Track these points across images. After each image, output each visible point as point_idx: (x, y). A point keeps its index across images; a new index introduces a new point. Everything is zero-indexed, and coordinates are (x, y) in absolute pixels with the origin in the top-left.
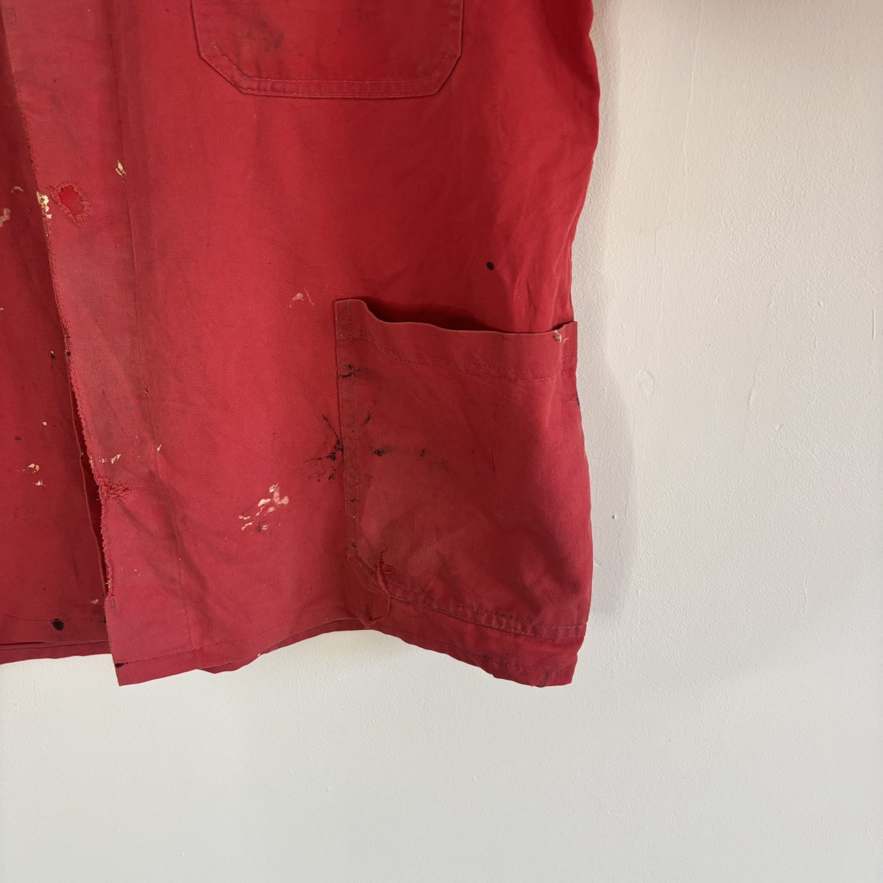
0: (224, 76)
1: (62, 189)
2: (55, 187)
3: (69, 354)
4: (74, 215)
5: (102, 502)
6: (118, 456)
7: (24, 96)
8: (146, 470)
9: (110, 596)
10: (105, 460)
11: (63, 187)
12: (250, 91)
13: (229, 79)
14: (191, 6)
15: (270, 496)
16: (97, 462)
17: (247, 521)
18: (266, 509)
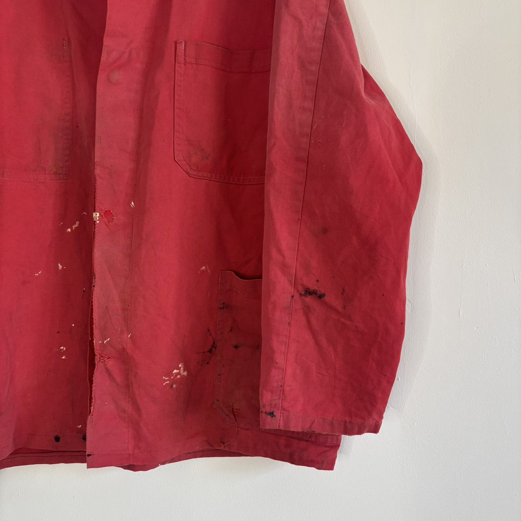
0: (183, 168)
1: (106, 211)
2: (103, 209)
3: (94, 286)
4: (108, 223)
5: (96, 363)
6: (108, 339)
7: (98, 171)
8: (121, 347)
9: (91, 415)
10: (101, 342)
11: (106, 210)
12: (193, 176)
13: (185, 170)
14: (174, 141)
15: (179, 369)
16: (97, 342)
17: (167, 380)
18: (176, 376)
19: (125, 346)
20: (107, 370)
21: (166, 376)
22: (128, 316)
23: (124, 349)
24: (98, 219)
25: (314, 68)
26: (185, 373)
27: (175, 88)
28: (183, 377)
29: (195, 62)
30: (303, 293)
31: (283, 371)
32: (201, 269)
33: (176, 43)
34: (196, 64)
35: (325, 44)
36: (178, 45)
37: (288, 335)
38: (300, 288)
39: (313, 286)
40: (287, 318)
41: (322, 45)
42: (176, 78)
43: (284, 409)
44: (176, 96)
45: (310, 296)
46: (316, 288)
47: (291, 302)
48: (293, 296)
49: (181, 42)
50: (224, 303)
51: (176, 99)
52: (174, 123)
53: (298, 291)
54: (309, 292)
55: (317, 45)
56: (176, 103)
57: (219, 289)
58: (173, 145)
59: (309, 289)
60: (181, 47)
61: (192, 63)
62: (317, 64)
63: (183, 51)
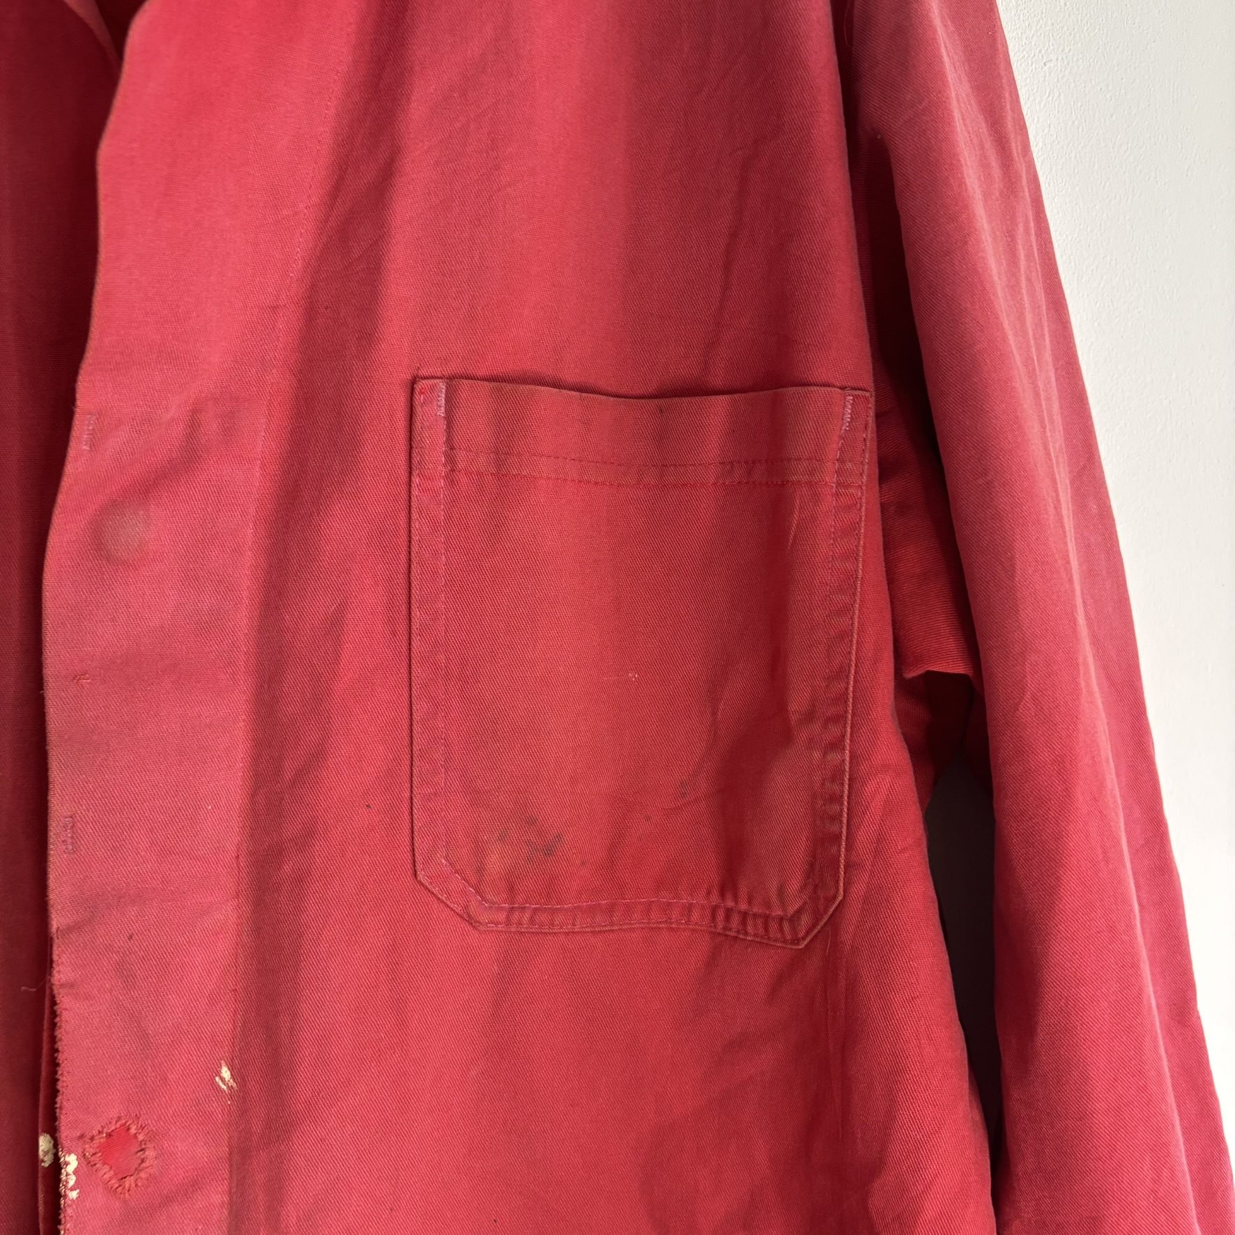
1: (108, 1135)
2: (95, 1133)
4: (119, 1180)
7: (67, 973)
11: (110, 1130)
13: (460, 910)
14: (411, 799)
24: (72, 1181)
29: (492, 469)
33: (411, 390)
34: (498, 475)
36: (419, 400)
49: (432, 388)
60: (434, 408)
61: (479, 474)
63: (443, 425)
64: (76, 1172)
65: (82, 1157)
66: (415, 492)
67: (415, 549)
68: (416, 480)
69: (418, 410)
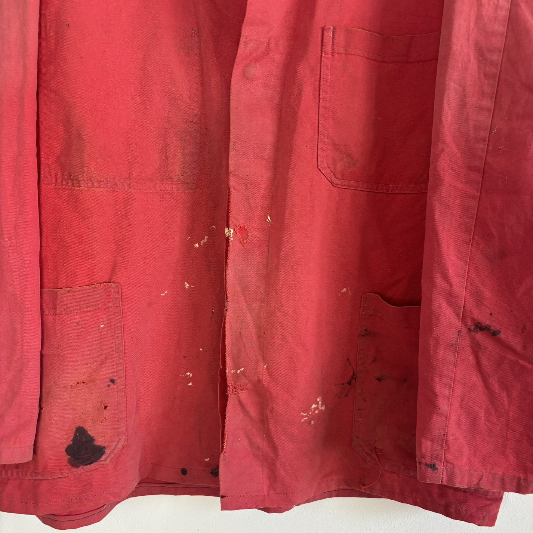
0: (327, 177)
1: (240, 227)
2: (237, 225)
3: (227, 310)
4: (242, 240)
5: (229, 395)
6: (242, 369)
8: (256, 378)
9: (224, 453)
10: (234, 371)
12: (337, 186)
13: (329, 179)
14: (318, 145)
15: (317, 403)
16: (229, 372)
17: (305, 417)
18: (314, 411)
19: (261, 378)
20: (240, 403)
21: (304, 412)
22: (263, 344)
23: (259, 381)
24: (232, 236)
25: (495, 57)
26: (323, 408)
27: (321, 84)
28: (321, 412)
29: (344, 52)
30: (473, 328)
31: (446, 418)
32: (342, 291)
33: (323, 30)
34: (346, 54)
35: (510, 26)
36: (325, 32)
37: (453, 377)
38: (469, 322)
39: (485, 320)
40: (453, 357)
41: (506, 27)
42: (322, 71)
43: (447, 462)
44: (321, 92)
45: (482, 332)
46: (488, 323)
47: (457, 338)
48: (460, 332)
49: (329, 28)
50: (366, 329)
51: (321, 96)
52: (319, 124)
53: (466, 325)
54: (480, 327)
55: (500, 28)
56: (321, 101)
57: (361, 314)
58: (316, 150)
59: (480, 324)
60: (329, 35)
61: (340, 53)
62: (500, 51)
63: (331, 39)
64: (232, 234)
65: (234, 230)
66: (323, 58)
67: (322, 74)
68: (323, 55)
69: (325, 35)
